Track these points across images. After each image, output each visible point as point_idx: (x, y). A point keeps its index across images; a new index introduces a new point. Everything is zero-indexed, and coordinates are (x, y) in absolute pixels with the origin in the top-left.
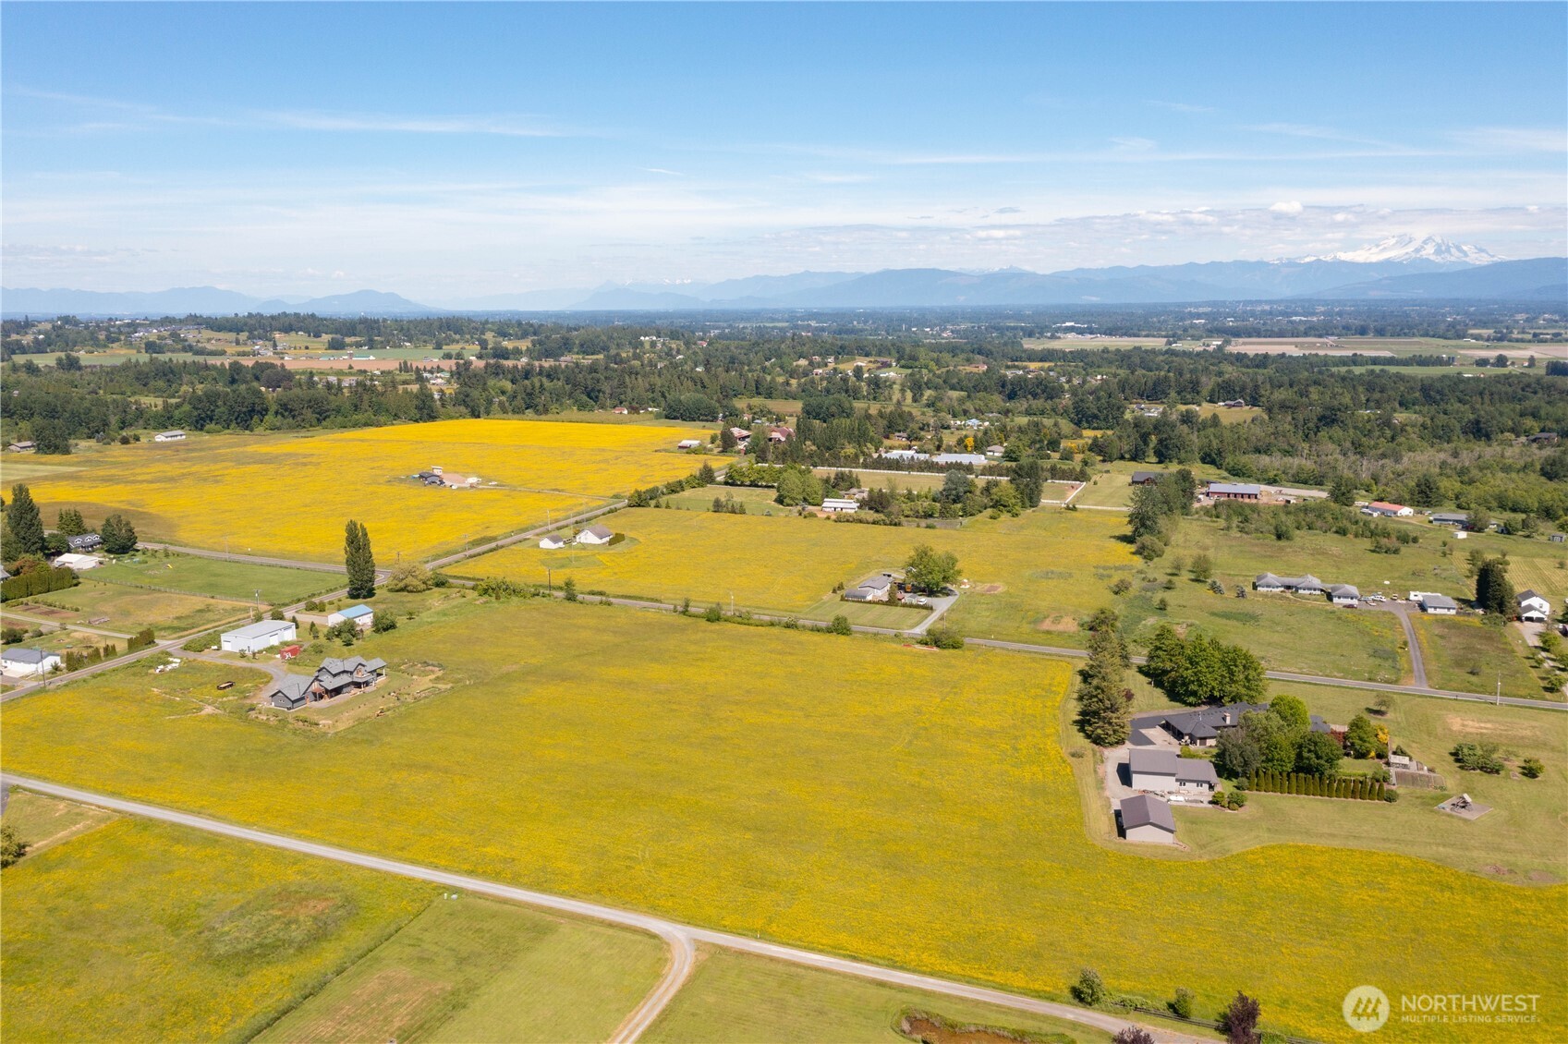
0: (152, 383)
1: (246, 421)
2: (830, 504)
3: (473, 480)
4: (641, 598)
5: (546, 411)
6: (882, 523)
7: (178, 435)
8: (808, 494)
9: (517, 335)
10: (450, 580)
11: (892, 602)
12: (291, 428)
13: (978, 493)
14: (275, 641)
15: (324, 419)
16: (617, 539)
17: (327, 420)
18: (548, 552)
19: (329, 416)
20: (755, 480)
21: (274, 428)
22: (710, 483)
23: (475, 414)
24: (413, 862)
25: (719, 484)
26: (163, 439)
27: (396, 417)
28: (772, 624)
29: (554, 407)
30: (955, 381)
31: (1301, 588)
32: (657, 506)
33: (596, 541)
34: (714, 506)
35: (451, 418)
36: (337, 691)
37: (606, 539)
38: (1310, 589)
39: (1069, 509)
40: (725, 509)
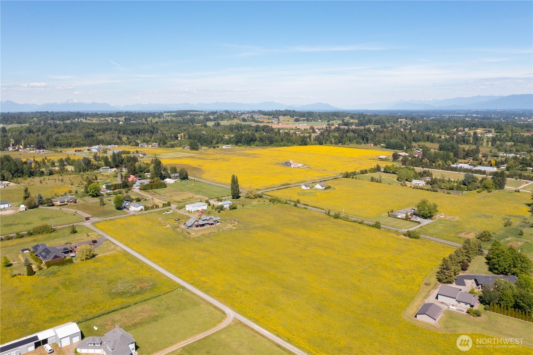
0: (234, 131)
1: (249, 143)
2: (415, 182)
3: (300, 165)
4: (318, 208)
5: (345, 144)
6: (430, 190)
7: (229, 146)
8: (408, 178)
9: (356, 118)
10: (263, 196)
11: (407, 218)
12: (262, 146)
13: (478, 182)
14: (200, 209)
15: (272, 143)
16: (329, 188)
17: (273, 144)
18: (304, 190)
19: (273, 143)
20: (394, 171)
21: (257, 146)
22: (379, 171)
23: (321, 144)
24: (180, 278)
25: (382, 172)
26: (225, 147)
27: (294, 144)
28: (355, 222)
29: (347, 143)
30: (515, 138)
32: (352, 178)
33: (321, 188)
34: (371, 179)
35: (312, 145)
36: (203, 225)
37: (324, 187)
39: (515, 191)
40: (375, 181)
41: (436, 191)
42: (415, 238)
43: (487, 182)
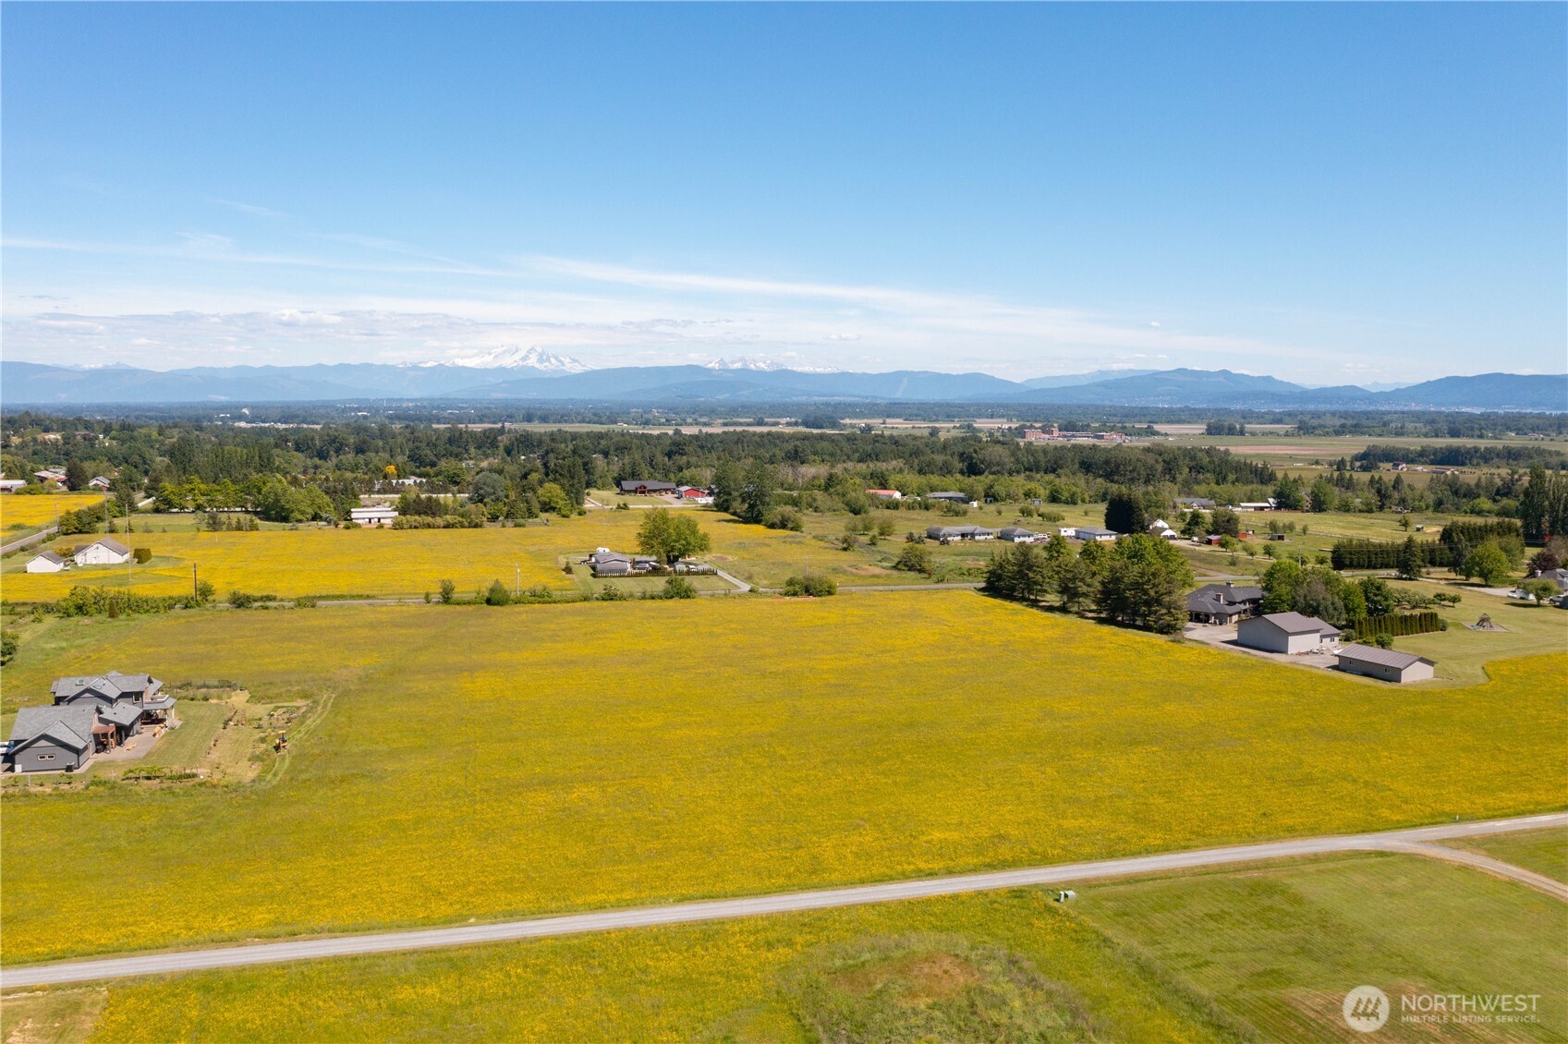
2: (359, 514)
8: (320, 507)
22: (134, 512)
28: (586, 599)
31: (977, 534)
36: (123, 732)
37: (127, 557)
38: (984, 534)
39: (622, 508)
40: (224, 527)
41: (481, 526)
42: (830, 593)
43: (550, 492)
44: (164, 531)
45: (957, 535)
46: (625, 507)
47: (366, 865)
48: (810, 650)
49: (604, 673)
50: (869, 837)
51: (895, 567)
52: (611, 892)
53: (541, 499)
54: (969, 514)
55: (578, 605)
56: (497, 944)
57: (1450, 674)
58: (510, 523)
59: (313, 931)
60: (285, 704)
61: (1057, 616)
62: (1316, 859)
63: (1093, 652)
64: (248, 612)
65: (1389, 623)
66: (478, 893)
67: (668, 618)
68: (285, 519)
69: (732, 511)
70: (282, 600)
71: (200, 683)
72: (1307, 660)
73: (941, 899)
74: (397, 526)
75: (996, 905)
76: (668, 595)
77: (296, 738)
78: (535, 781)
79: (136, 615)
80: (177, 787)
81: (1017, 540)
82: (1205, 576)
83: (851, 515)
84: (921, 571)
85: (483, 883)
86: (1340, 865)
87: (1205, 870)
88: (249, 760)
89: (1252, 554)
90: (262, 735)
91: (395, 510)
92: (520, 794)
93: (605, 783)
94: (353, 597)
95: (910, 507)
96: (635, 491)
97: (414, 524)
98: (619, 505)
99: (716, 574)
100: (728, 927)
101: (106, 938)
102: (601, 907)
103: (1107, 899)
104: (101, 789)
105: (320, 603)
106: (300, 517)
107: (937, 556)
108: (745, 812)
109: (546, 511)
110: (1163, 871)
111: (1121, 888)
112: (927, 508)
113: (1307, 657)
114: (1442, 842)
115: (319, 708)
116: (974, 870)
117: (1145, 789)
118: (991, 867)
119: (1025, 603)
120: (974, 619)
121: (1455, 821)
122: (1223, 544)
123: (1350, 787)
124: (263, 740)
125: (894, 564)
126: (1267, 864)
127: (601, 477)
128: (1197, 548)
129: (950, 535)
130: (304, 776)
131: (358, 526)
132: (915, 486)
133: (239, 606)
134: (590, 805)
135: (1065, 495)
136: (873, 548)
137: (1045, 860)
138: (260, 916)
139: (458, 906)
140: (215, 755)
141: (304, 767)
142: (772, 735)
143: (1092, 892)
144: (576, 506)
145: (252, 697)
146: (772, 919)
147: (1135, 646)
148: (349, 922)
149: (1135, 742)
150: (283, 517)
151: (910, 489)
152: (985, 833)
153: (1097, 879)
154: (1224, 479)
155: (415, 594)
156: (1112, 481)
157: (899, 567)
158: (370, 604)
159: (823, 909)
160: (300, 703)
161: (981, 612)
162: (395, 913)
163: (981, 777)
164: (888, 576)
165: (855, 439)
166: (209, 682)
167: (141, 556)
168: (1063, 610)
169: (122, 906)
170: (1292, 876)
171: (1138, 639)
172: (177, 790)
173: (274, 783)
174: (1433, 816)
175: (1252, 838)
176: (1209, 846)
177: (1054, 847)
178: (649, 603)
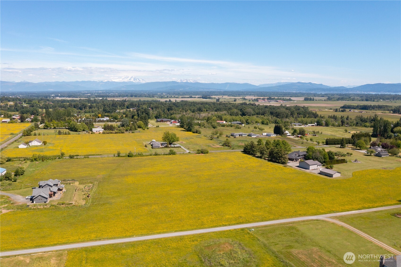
2: (95, 130)
6: (118, 133)
8: (84, 128)
11: (167, 147)
22: (39, 129)
25: (42, 129)
30: (51, 106)
32: (35, 135)
34: (58, 133)
37: (41, 143)
38: (244, 135)
39: (157, 127)
40: (62, 134)
41: (124, 133)
42: (207, 153)
43: (140, 123)
44: (48, 135)
45: (238, 135)
46: (158, 127)
47: (112, 224)
48: (202, 169)
49: (156, 176)
50: (213, 217)
51: (223, 145)
52: (161, 230)
53: (138, 125)
54: (242, 128)
55: (149, 157)
56: (140, 241)
57: (344, 175)
58: (131, 132)
59: (104, 239)
60: (87, 185)
61: (259, 159)
62: (304, 221)
63: (266, 169)
64: (73, 159)
65: (334, 162)
66: (135, 230)
67: (170, 160)
68: (76, 131)
69: (184, 128)
70: (80, 156)
71: (68, 180)
72: (314, 171)
73: (227, 231)
74: (104, 133)
75: (238, 232)
76: (170, 154)
77: (91, 194)
78: (144, 204)
79: (48, 161)
80: (69, 206)
81: (252, 136)
82: (295, 147)
83: (213, 128)
84: (229, 146)
85: (136, 228)
86: (308, 223)
87: (281, 224)
88: (83, 199)
89: (307, 141)
90: (84, 193)
91: (103, 129)
92: (141, 207)
93: (159, 205)
94: (97, 155)
95: (228, 126)
96: (160, 121)
97: (108, 132)
98: (157, 126)
99: (181, 147)
100: (185, 237)
101: (64, 241)
102: (160, 233)
103: (260, 231)
104: (53, 207)
105: (90, 156)
106: (80, 131)
107: (233, 142)
108: (188, 211)
109: (139, 128)
110: (272, 224)
111: (263, 228)
112: (231, 126)
113: (314, 170)
114: (331, 217)
115: (95, 186)
116: (234, 224)
117: (272, 205)
118: (238, 224)
119: (252, 155)
120: (240, 160)
121: (334, 213)
122: (301, 138)
123: (315, 204)
124: (84, 194)
125: (222, 144)
126: (293, 223)
127: (151, 116)
128: (295, 138)
129: (236, 135)
130: (95, 203)
131: (94, 133)
132: (229, 119)
133: (71, 158)
134: (156, 210)
135: (265, 122)
136: (218, 139)
137: (249, 222)
138: (93, 236)
139: (131, 233)
140: (75, 198)
141: (95, 201)
142: (194, 192)
143: (258, 229)
144: (146, 126)
145: (80, 183)
146: (194, 235)
147: (276, 168)
148: (111, 237)
149: (271, 193)
150: (76, 130)
151: (228, 120)
152: (237, 216)
153: (259, 226)
154: (306, 116)
155: (111, 154)
156: (278, 117)
157: (224, 145)
158: (101, 157)
159: (204, 233)
160: (90, 185)
161: (242, 158)
162: (119, 235)
163: (238, 202)
164: (221, 148)
165: (215, 104)
166: (69, 179)
167: (45, 143)
168: (261, 157)
169: (65, 234)
170: (298, 225)
171: (277, 166)
172: (69, 207)
173: (89, 205)
174: (330, 211)
175: (292, 217)
176: (283, 218)
177: (251, 219)
178: (165, 156)
